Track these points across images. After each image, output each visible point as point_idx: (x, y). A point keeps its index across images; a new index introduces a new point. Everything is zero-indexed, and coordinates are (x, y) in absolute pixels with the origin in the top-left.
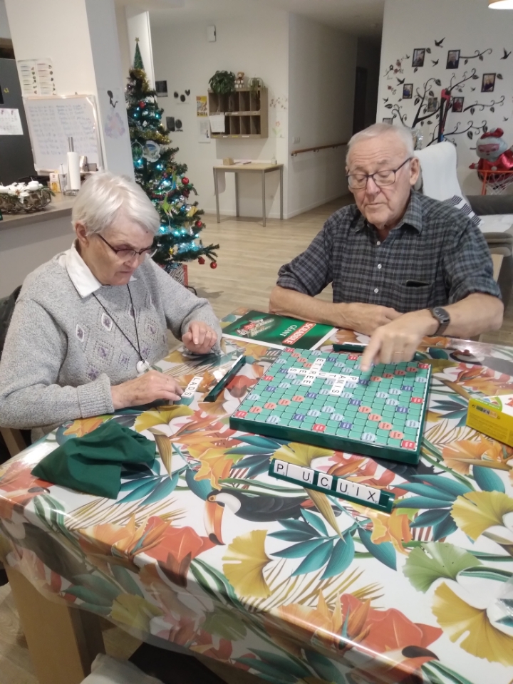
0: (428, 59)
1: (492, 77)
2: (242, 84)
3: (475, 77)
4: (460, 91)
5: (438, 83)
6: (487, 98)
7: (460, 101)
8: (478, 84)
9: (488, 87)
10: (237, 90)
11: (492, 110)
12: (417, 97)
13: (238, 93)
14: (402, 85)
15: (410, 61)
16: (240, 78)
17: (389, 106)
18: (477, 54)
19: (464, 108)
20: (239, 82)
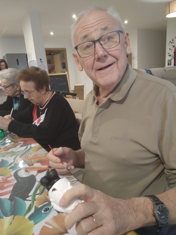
14: (174, 48)
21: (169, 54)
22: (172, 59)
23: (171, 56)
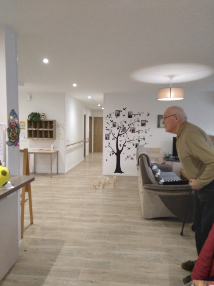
0: (121, 114)
1: (144, 121)
2: (44, 118)
3: (138, 121)
4: (134, 125)
5: (126, 122)
6: (143, 128)
7: (134, 129)
8: (140, 123)
9: (143, 125)
10: (42, 120)
11: (146, 132)
12: (118, 127)
13: (42, 121)
14: (112, 123)
15: (114, 114)
16: (43, 116)
17: (108, 130)
18: (138, 114)
19: (136, 131)
20: (42, 117)
21: (107, 127)
22: (110, 133)
23: (109, 130)
